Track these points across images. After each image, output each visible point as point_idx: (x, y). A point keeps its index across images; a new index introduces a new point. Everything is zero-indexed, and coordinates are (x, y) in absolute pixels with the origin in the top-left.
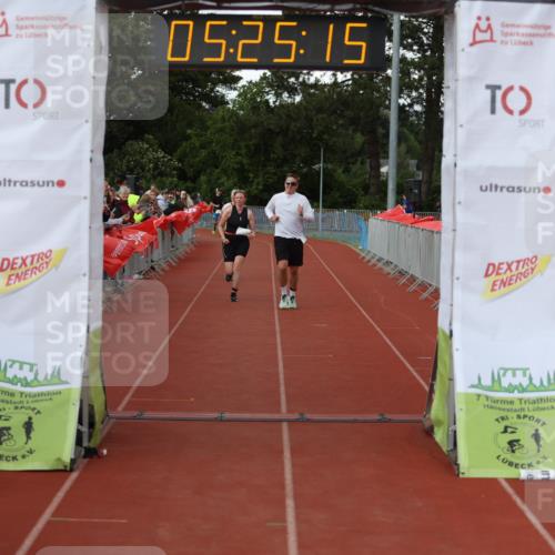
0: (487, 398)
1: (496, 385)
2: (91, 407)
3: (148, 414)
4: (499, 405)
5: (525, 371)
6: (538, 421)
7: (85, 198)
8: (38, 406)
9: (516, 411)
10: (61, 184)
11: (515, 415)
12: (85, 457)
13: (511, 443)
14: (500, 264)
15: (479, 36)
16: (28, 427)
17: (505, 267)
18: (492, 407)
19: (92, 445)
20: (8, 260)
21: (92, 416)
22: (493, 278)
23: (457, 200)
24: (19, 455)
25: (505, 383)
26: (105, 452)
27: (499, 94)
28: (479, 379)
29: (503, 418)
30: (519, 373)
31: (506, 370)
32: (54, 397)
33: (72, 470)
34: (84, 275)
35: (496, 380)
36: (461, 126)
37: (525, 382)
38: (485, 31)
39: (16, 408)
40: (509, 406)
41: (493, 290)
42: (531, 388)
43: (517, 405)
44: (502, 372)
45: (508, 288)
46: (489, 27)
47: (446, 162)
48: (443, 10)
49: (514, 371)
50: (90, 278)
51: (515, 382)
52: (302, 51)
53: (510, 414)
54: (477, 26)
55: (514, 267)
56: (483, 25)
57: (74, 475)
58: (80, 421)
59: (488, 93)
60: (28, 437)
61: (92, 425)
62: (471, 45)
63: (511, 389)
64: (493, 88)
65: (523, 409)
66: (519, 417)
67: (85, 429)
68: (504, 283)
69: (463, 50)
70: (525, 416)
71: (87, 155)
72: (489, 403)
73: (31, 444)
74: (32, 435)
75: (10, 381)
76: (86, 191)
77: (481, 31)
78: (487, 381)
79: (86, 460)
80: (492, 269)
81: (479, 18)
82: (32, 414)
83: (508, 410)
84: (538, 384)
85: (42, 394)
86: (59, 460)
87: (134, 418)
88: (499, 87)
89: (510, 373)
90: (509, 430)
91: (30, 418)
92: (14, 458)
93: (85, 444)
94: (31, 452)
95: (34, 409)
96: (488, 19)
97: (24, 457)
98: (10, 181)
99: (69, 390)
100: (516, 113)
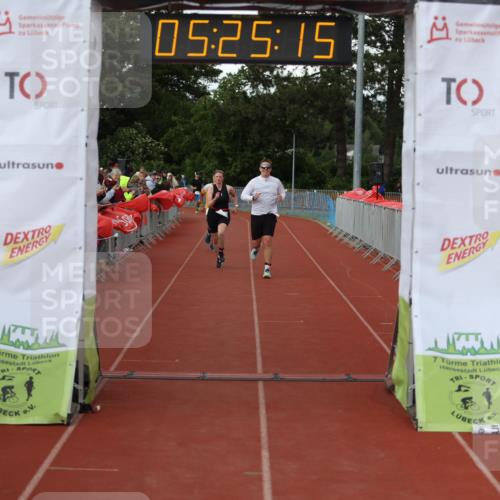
0: (443, 360)
1: (451, 348)
2: (86, 368)
3: (137, 374)
4: (454, 366)
5: (477, 335)
6: (489, 380)
7: (81, 179)
8: (39, 367)
9: (469, 371)
10: (60, 166)
11: (468, 375)
12: (80, 412)
13: (464, 401)
14: (455, 239)
15: (437, 34)
16: (30, 385)
17: (459, 242)
18: (447, 368)
19: (87, 401)
20: (12, 235)
21: (86, 376)
22: (449, 251)
23: (416, 182)
24: (21, 410)
25: (459, 346)
26: (98, 407)
27: (454, 86)
28: (436, 343)
29: (457, 378)
30: (472, 337)
31: (460, 335)
32: (53, 359)
33: (68, 424)
34: (80, 248)
35: (451, 343)
36: (420, 115)
37: (477, 346)
38: (442, 30)
39: (19, 369)
40: (463, 367)
41: (448, 262)
42: (483, 351)
43: (470, 367)
44: (456, 337)
45: (462, 261)
46: (445, 26)
47: (406, 147)
48: (403, 10)
49: (467, 335)
50: (85, 251)
51: (469, 345)
52: (276, 48)
53: (464, 375)
54: (434, 25)
55: (467, 242)
56: (440, 24)
57: (71, 429)
58: (76, 380)
59: (444, 85)
60: (29, 394)
61: (86, 384)
62: (429, 42)
63: (464, 352)
64: (449, 81)
65: (475, 370)
66: (471, 377)
67: (80, 387)
68: (458, 257)
69: (421, 47)
70: (477, 376)
71: (83, 141)
72: (445, 364)
73: (32, 401)
74: (33, 392)
75: (13, 345)
76: (81, 172)
77: (437, 29)
78: (443, 345)
79: (81, 416)
80: (447, 244)
81: (436, 18)
82: (33, 374)
83: (462, 371)
84: (489, 348)
85: (42, 356)
86: (57, 415)
87: (125, 377)
88: (454, 80)
89: (463, 337)
90: (463, 389)
91: (31, 378)
92: (17, 413)
93: (81, 400)
94: (32, 408)
95: (34, 370)
96: (444, 18)
97: (25, 412)
98: (13, 164)
99: (67, 352)
100: (469, 103)
